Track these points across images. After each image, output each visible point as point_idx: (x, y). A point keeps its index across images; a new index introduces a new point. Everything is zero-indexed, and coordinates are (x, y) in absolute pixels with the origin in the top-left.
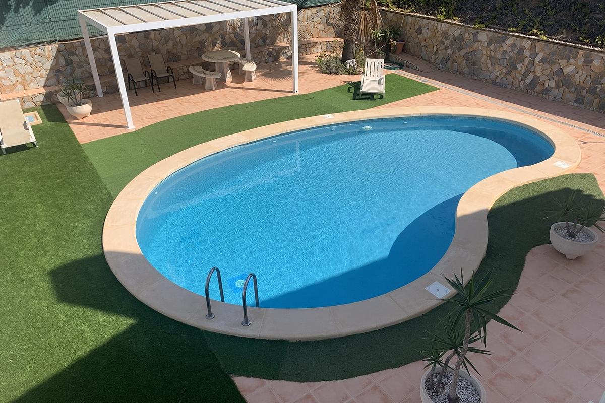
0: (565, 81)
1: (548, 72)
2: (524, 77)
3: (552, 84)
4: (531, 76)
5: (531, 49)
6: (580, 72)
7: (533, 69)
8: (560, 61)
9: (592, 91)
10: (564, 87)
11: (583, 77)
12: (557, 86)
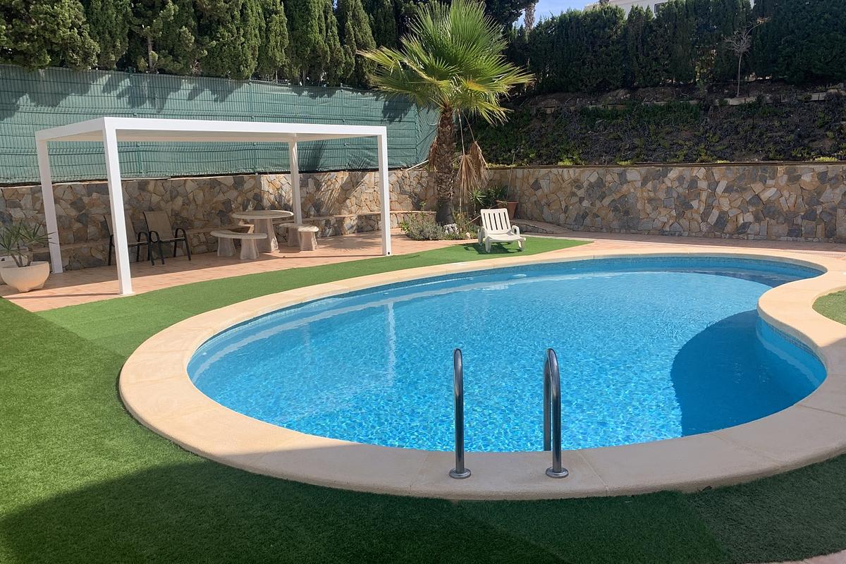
0: (766, 211)
1: (739, 202)
2: (705, 217)
3: (749, 218)
4: (715, 214)
5: (706, 178)
6: (786, 193)
7: (716, 203)
8: (753, 186)
9: (811, 215)
10: (768, 219)
11: (792, 200)
12: (757, 219)
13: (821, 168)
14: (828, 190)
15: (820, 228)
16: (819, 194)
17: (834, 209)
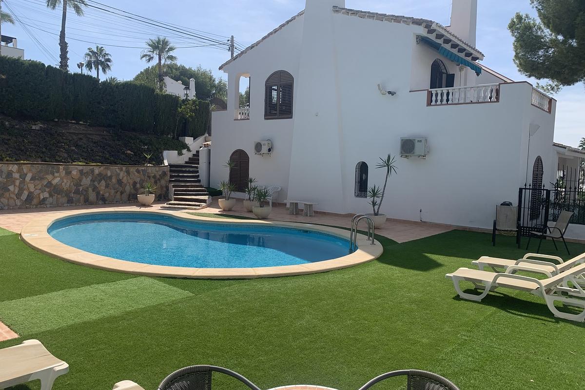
0: (55, 190)
1: (40, 186)
2: (18, 196)
3: (46, 195)
4: (26, 194)
5: (19, 171)
6: (65, 181)
7: (25, 187)
8: (47, 176)
9: (77, 192)
10: (56, 195)
11: (68, 184)
12: (51, 196)
13: (81, 168)
14: (84, 179)
15: (82, 197)
16: (80, 181)
17: (87, 188)
